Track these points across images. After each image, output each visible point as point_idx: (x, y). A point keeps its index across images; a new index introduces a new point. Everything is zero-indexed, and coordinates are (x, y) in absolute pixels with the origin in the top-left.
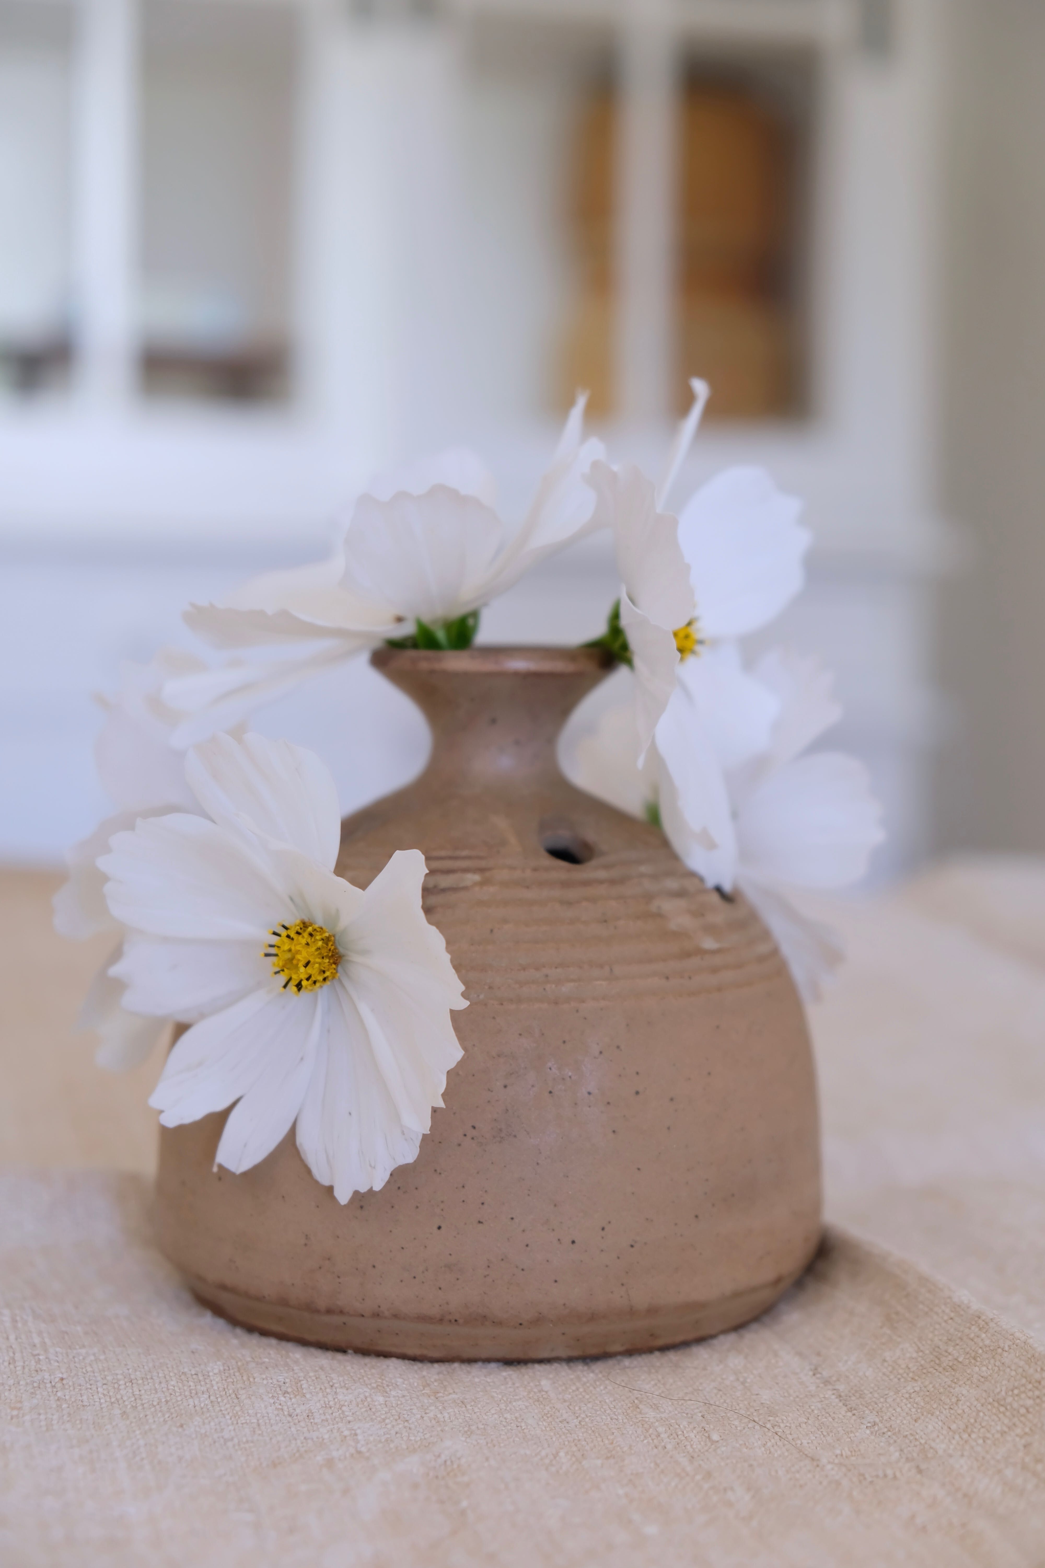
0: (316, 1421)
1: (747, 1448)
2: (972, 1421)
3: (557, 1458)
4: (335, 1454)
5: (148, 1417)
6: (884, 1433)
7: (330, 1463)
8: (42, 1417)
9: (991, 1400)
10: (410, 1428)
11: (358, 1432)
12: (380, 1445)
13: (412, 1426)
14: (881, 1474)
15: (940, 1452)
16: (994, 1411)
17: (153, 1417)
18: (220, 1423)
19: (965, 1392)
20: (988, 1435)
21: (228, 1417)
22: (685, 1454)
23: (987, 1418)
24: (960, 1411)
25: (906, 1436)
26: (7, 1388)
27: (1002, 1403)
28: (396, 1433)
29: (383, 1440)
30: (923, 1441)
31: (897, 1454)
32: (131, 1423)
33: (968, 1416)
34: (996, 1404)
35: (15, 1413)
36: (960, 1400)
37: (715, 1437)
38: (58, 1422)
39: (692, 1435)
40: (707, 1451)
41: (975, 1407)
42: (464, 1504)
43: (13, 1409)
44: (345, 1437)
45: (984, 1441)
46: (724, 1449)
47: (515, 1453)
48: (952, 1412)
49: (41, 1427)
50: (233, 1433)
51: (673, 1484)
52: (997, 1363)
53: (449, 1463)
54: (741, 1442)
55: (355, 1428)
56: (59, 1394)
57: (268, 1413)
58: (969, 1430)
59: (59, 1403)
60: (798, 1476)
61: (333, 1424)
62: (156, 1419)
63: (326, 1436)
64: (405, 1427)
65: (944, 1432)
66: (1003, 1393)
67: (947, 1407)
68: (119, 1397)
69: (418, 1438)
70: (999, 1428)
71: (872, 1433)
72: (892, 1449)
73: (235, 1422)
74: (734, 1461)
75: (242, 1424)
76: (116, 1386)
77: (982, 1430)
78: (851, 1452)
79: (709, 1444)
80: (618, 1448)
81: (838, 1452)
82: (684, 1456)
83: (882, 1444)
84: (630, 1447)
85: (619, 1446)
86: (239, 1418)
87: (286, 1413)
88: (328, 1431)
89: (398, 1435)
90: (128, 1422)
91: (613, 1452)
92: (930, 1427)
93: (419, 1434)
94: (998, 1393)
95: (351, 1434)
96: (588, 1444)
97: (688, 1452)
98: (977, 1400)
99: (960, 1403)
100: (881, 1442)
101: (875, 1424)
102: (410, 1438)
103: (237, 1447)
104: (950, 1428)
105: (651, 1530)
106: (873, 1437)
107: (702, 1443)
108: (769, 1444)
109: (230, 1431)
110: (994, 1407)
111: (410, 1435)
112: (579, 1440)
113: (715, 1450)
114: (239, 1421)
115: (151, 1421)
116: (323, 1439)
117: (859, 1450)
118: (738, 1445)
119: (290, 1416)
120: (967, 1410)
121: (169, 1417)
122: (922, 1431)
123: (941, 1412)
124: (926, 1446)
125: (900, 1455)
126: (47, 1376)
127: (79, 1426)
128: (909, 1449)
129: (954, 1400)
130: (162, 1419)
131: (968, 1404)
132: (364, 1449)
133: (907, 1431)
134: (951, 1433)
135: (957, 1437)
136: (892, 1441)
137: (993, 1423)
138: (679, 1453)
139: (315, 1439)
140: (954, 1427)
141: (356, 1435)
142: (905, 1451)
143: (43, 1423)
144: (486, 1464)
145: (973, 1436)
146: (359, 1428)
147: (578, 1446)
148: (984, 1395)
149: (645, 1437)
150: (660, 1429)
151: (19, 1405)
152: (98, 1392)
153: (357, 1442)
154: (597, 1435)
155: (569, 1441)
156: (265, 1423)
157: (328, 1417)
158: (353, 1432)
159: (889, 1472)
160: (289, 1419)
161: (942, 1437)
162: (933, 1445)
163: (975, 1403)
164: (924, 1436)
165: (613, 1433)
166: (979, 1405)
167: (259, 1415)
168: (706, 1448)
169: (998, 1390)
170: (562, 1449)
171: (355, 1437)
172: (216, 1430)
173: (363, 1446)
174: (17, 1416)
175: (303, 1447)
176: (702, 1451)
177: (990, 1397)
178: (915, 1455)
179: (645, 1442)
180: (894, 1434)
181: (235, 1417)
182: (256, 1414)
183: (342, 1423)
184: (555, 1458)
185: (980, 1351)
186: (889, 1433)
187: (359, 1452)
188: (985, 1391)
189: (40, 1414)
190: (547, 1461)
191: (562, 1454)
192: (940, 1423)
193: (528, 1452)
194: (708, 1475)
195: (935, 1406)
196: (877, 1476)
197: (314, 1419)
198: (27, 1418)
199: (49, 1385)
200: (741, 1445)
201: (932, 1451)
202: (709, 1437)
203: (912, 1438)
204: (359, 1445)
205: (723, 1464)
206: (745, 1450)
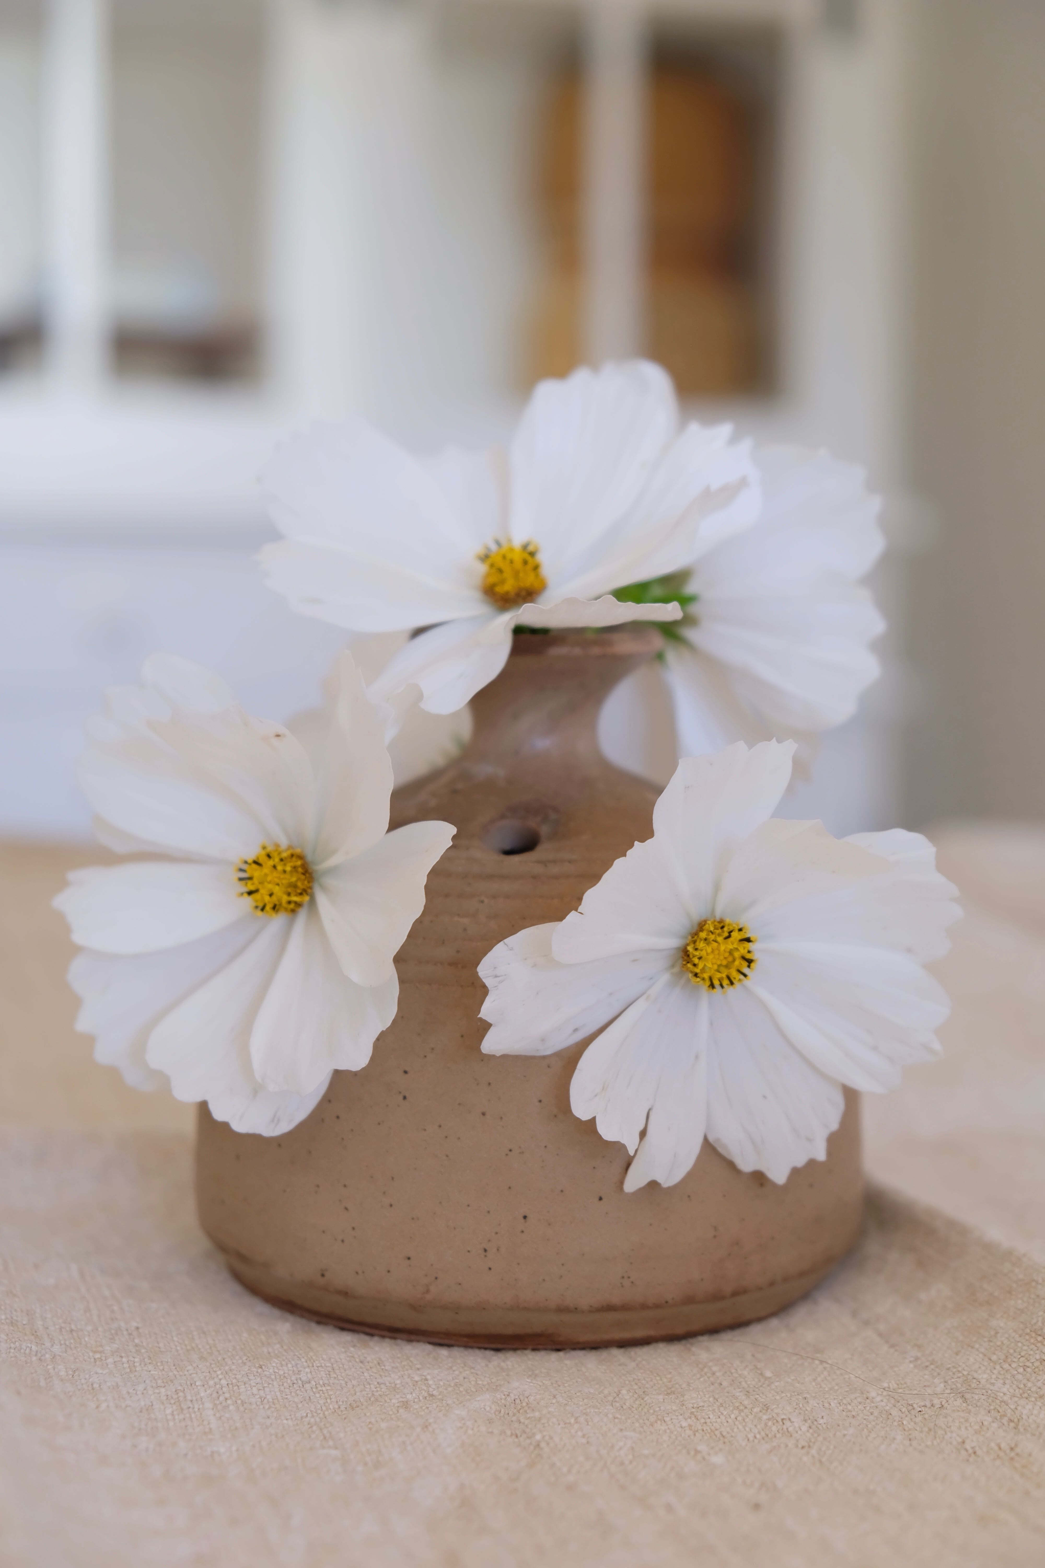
0: (387, 1368)
1: (798, 1383)
2: (1011, 1351)
3: (620, 1396)
4: (409, 1397)
5: (226, 1360)
6: (927, 1367)
7: (406, 1405)
8: (124, 1360)
9: (1028, 1331)
10: (477, 1374)
11: (429, 1377)
12: (450, 1389)
13: (479, 1372)
14: (928, 1404)
15: (983, 1381)
16: (1032, 1340)
17: (231, 1360)
18: (296, 1365)
19: (1002, 1325)
20: (1028, 1364)
21: (303, 1360)
22: (740, 1390)
23: (1025, 1348)
24: (999, 1343)
25: (948, 1369)
26: (86, 1333)
27: (1039, 1333)
28: (464, 1378)
29: (452, 1385)
30: (965, 1373)
31: (942, 1385)
32: (211, 1364)
33: (1007, 1347)
34: (1034, 1335)
35: (98, 1356)
36: (999, 1333)
37: (768, 1374)
38: (140, 1364)
39: (745, 1373)
40: (761, 1386)
41: (1013, 1338)
42: (538, 1437)
43: (95, 1352)
44: (417, 1382)
45: (1024, 1370)
46: (777, 1384)
47: (580, 1391)
48: (992, 1344)
49: (124, 1368)
50: (309, 1375)
51: (733, 1416)
52: (1033, 1296)
53: (518, 1401)
54: (793, 1378)
55: (424, 1374)
56: (137, 1341)
57: (341, 1359)
58: (1009, 1360)
59: (137, 1348)
60: (850, 1407)
61: (403, 1371)
62: (235, 1361)
63: (398, 1382)
64: (472, 1373)
65: (986, 1363)
66: (1040, 1324)
67: (986, 1339)
68: (194, 1345)
69: (485, 1383)
70: (1038, 1357)
71: (915, 1367)
72: (936, 1381)
73: (311, 1365)
74: (789, 1395)
75: (318, 1367)
76: (190, 1336)
77: (1022, 1359)
78: (898, 1384)
79: (762, 1380)
80: (677, 1386)
81: (886, 1385)
82: (741, 1392)
83: (926, 1377)
84: (689, 1384)
85: (677, 1383)
86: (314, 1361)
87: (357, 1360)
88: (399, 1377)
89: (466, 1380)
90: (208, 1364)
91: (673, 1389)
92: (972, 1360)
93: (486, 1379)
94: (1035, 1324)
95: (422, 1380)
96: (647, 1382)
97: (743, 1388)
98: (1015, 1331)
99: (999, 1335)
100: (925, 1375)
101: (917, 1359)
102: (478, 1382)
103: (314, 1390)
104: (990, 1360)
105: (718, 1459)
106: (916, 1371)
107: (756, 1380)
108: (819, 1379)
109: (307, 1373)
110: (1032, 1337)
111: (478, 1380)
112: (639, 1380)
113: (768, 1386)
114: (314, 1364)
115: (230, 1362)
116: (396, 1385)
117: (905, 1383)
118: (789, 1380)
119: (361, 1362)
120: (1005, 1342)
121: (247, 1359)
122: (964, 1363)
123: (981, 1345)
124: (969, 1377)
125: (945, 1386)
126: (123, 1324)
127: (161, 1368)
128: (953, 1380)
129: (993, 1333)
130: (240, 1361)
131: (1006, 1336)
132: (435, 1393)
133: (949, 1364)
134: (991, 1364)
135: (998, 1367)
136: (935, 1374)
137: (1032, 1352)
138: (734, 1389)
139: (388, 1384)
140: (994, 1358)
141: (426, 1380)
142: (949, 1382)
143: (126, 1365)
144: (554, 1401)
145: (1014, 1365)
146: (429, 1374)
147: (639, 1384)
148: (1021, 1326)
149: (702, 1376)
150: (714, 1369)
151: (100, 1349)
152: (173, 1341)
153: (429, 1386)
154: (655, 1375)
155: (629, 1381)
156: (339, 1367)
157: (398, 1365)
158: (424, 1377)
159: (936, 1402)
160: (361, 1365)
161: (983, 1368)
162: (976, 1375)
163: (1013, 1334)
164: (966, 1368)
165: (670, 1373)
166: (1017, 1336)
167: (332, 1360)
168: (760, 1384)
169: (1034, 1321)
170: (623, 1387)
171: (426, 1382)
172: (293, 1371)
173: (434, 1389)
174: (101, 1359)
175: (377, 1391)
176: (756, 1386)
177: (1027, 1328)
178: (959, 1385)
179: (702, 1379)
180: (937, 1367)
181: (310, 1360)
182: (330, 1359)
183: (412, 1369)
184: (618, 1395)
185: (1014, 1285)
186: (932, 1367)
187: (432, 1395)
188: (1022, 1323)
189: (122, 1357)
190: (610, 1398)
191: (624, 1392)
192: (981, 1355)
193: (592, 1391)
194: (766, 1408)
195: (974, 1339)
196: (925, 1406)
197: (384, 1366)
198: (110, 1360)
199: (125, 1333)
200: (793, 1380)
201: (974, 1381)
202: (761, 1374)
203: (954, 1370)
204: (431, 1389)
205: (778, 1397)
206: (798, 1385)
